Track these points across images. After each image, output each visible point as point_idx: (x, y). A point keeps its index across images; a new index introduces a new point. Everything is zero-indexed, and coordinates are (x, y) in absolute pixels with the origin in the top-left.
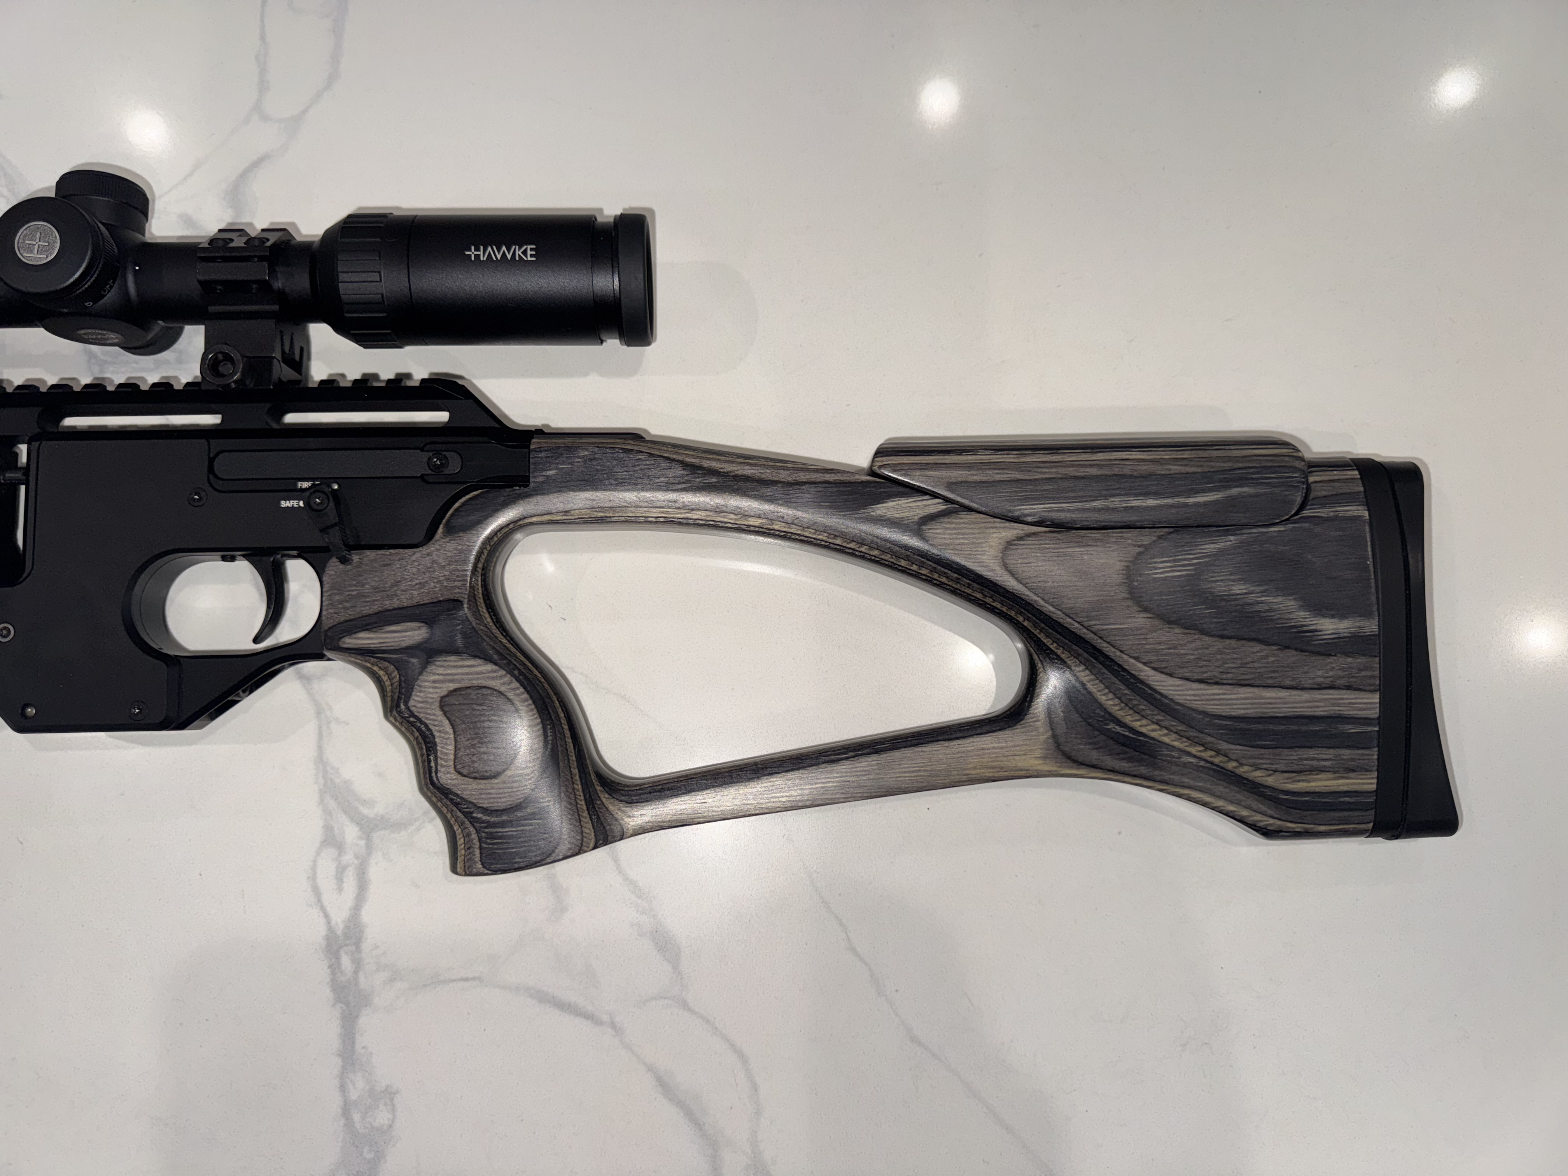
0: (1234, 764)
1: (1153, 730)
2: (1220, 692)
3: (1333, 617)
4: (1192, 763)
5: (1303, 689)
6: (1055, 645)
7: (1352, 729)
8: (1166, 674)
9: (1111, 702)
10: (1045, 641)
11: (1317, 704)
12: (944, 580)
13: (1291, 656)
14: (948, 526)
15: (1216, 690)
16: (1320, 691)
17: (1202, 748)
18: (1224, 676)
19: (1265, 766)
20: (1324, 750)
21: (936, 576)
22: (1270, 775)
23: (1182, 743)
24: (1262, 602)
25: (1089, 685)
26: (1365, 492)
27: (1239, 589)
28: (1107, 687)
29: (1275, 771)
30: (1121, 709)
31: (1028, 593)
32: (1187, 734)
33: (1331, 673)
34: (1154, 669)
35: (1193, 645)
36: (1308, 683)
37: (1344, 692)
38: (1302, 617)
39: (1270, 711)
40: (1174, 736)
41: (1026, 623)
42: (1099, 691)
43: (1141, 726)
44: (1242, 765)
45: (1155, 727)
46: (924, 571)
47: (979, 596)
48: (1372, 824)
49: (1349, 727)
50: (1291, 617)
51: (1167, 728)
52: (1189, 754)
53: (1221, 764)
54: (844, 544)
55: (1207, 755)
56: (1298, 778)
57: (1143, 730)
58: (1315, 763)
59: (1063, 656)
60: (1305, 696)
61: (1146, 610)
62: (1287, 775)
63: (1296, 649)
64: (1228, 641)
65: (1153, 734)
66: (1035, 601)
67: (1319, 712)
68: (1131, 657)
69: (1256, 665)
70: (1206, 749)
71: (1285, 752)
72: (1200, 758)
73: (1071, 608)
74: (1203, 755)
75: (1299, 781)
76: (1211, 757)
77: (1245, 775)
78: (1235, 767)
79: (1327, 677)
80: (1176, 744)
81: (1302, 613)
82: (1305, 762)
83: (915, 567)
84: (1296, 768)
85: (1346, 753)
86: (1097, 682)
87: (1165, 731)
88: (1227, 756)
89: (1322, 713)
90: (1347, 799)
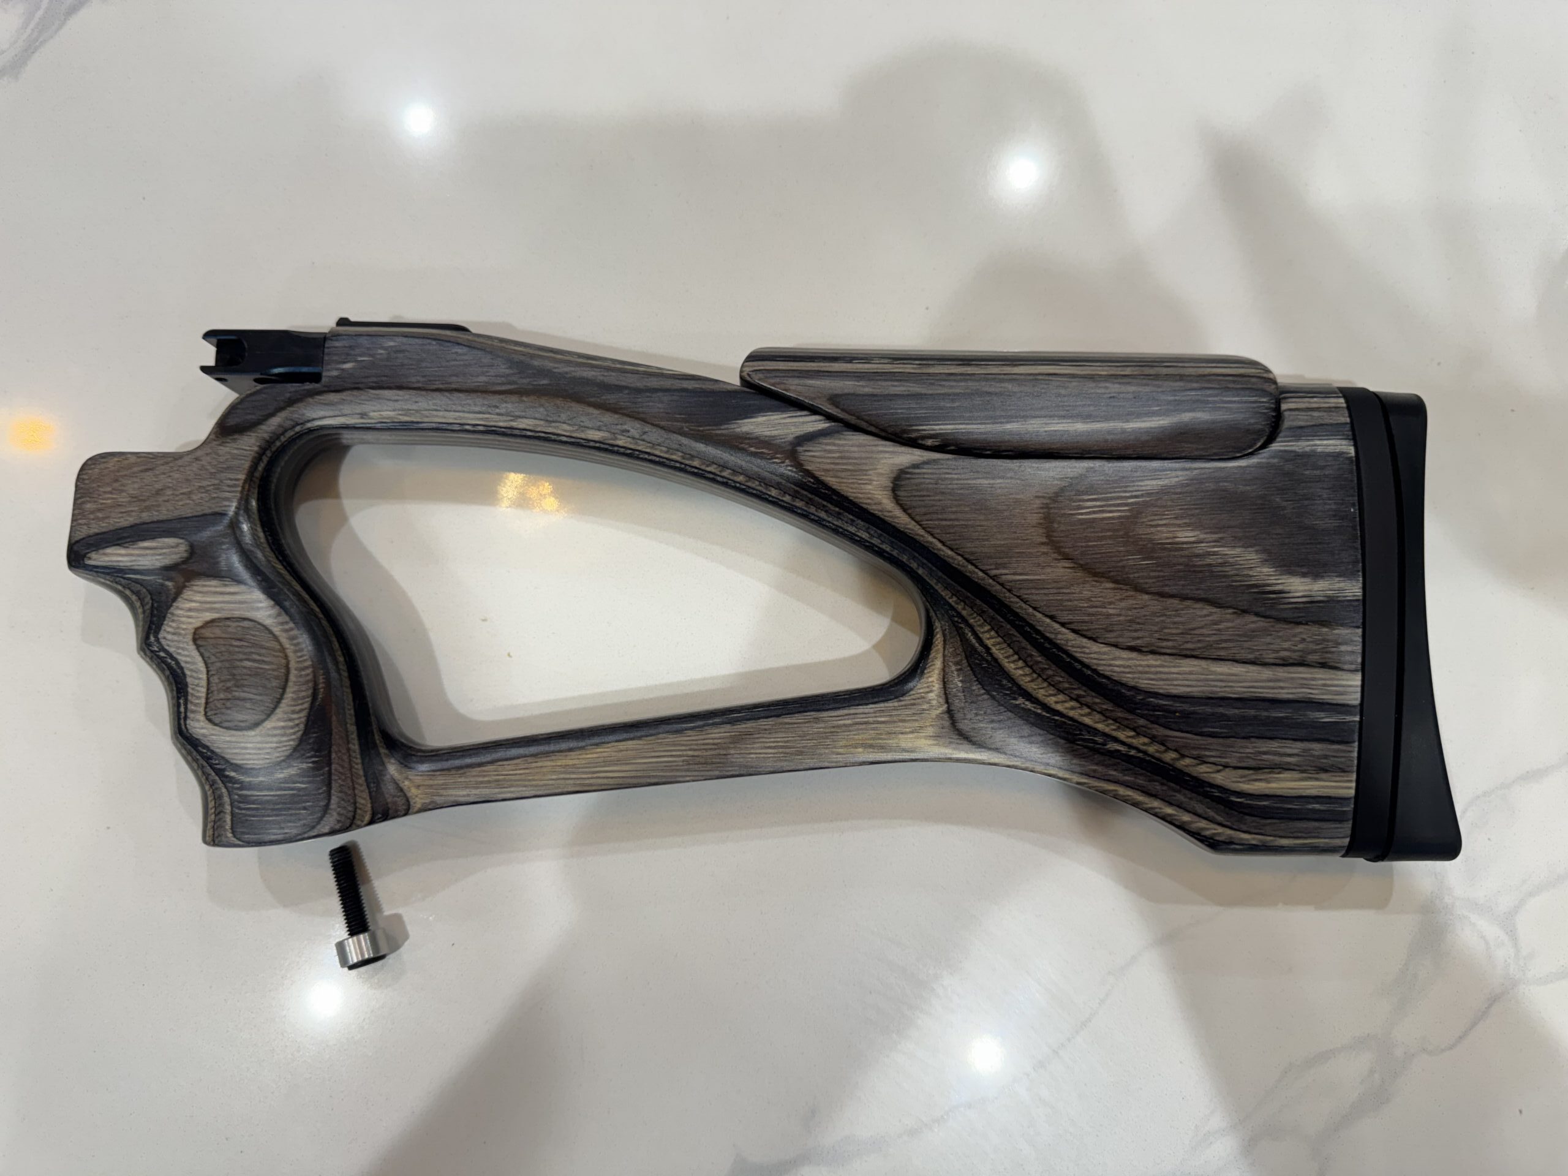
0: (1174, 755)
1: (1073, 708)
2: (1158, 663)
3: (1304, 575)
4: (1119, 751)
5: (1264, 664)
6: (955, 599)
7: (1325, 718)
8: (1090, 638)
9: (1020, 672)
10: (943, 594)
11: (1282, 684)
12: (823, 515)
13: (1252, 622)
14: (828, 448)
15: (1151, 660)
16: (1286, 669)
17: (1132, 733)
18: (1165, 644)
19: (1212, 760)
20: (1289, 743)
21: (812, 510)
22: (1218, 771)
23: (1108, 725)
24: (1215, 554)
25: (994, 650)
26: (1352, 423)
27: (1186, 535)
28: (1016, 653)
29: (1226, 766)
30: (1032, 681)
31: (922, 532)
32: (1113, 714)
33: (1301, 646)
34: (1074, 631)
35: (1123, 604)
36: (1270, 657)
37: (1316, 670)
38: (1266, 574)
39: (1221, 690)
40: (1098, 716)
41: (920, 571)
42: (1007, 657)
43: (1056, 702)
44: (1183, 756)
45: (1073, 704)
46: (799, 504)
47: (865, 535)
48: (1347, 840)
49: (1322, 714)
50: (1251, 573)
51: (1089, 707)
52: (1116, 740)
53: (1157, 755)
54: (703, 467)
55: (1140, 741)
56: (1255, 777)
57: (1059, 707)
58: (1277, 759)
59: (964, 613)
60: (1267, 673)
61: (1067, 557)
62: (1240, 772)
63: (1257, 614)
64: (1170, 601)
65: (1071, 713)
66: (931, 543)
67: (1284, 694)
68: (1047, 616)
69: (1205, 631)
70: (1138, 734)
71: (1240, 742)
72: (1130, 746)
73: (972, 553)
74: (1135, 742)
75: (1256, 780)
76: (1145, 744)
77: (1187, 770)
78: (1173, 759)
79: (1295, 651)
80: (1100, 726)
81: (1265, 570)
82: (1265, 757)
83: (787, 498)
84: (1252, 763)
85: (1317, 748)
86: (1005, 645)
87: (1087, 710)
88: (1163, 745)
89: (1290, 696)
90: (1317, 806)
